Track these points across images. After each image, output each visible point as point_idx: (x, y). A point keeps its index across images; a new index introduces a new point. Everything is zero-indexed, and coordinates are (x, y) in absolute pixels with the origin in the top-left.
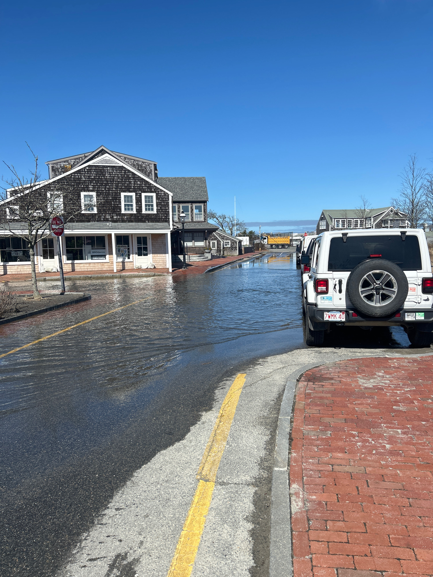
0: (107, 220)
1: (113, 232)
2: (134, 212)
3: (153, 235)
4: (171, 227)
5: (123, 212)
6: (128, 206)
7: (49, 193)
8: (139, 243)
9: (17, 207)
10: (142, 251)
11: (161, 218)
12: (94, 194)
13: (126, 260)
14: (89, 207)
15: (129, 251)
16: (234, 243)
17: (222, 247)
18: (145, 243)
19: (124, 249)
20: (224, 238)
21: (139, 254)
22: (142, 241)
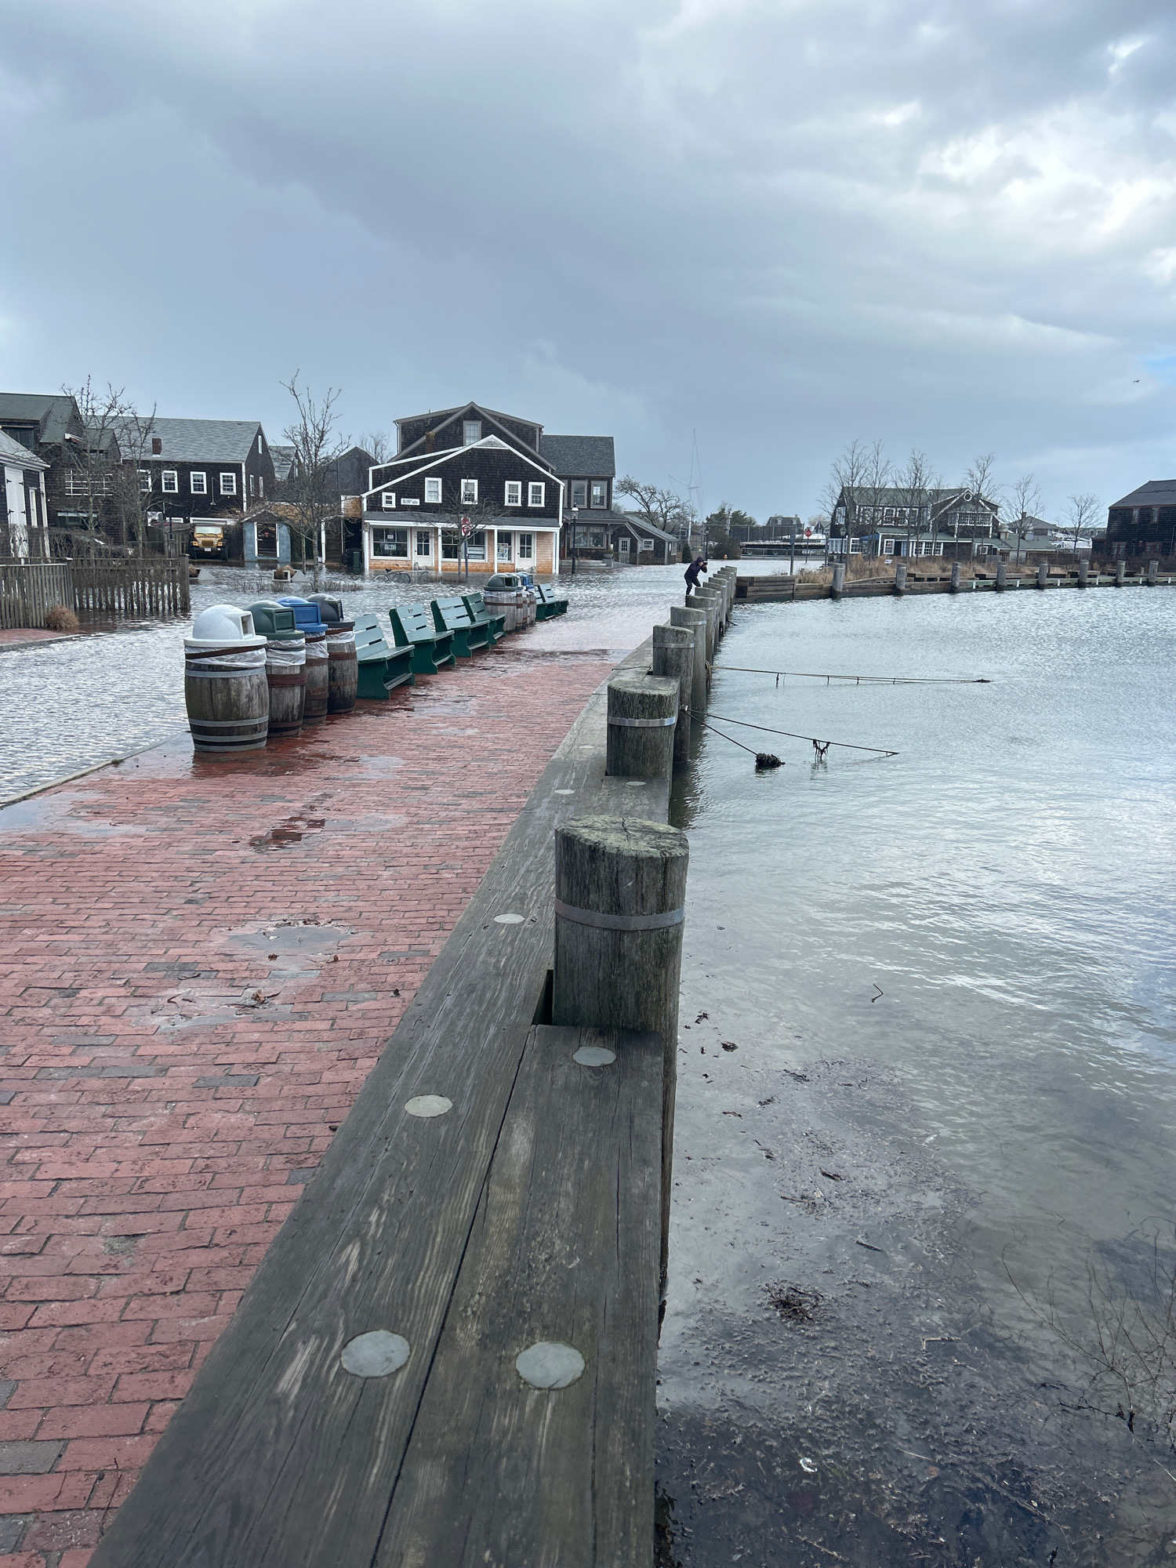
0: (489, 513)
1: (496, 528)
2: (520, 504)
3: (539, 533)
4: (561, 524)
5: (506, 504)
6: (513, 499)
7: (427, 479)
8: (522, 542)
9: (393, 495)
10: (525, 553)
11: (549, 513)
12: (476, 482)
13: (506, 561)
14: (470, 497)
15: (510, 551)
16: (660, 544)
17: (639, 550)
18: (529, 543)
19: (505, 548)
20: (644, 534)
21: (522, 555)
22: (526, 539)
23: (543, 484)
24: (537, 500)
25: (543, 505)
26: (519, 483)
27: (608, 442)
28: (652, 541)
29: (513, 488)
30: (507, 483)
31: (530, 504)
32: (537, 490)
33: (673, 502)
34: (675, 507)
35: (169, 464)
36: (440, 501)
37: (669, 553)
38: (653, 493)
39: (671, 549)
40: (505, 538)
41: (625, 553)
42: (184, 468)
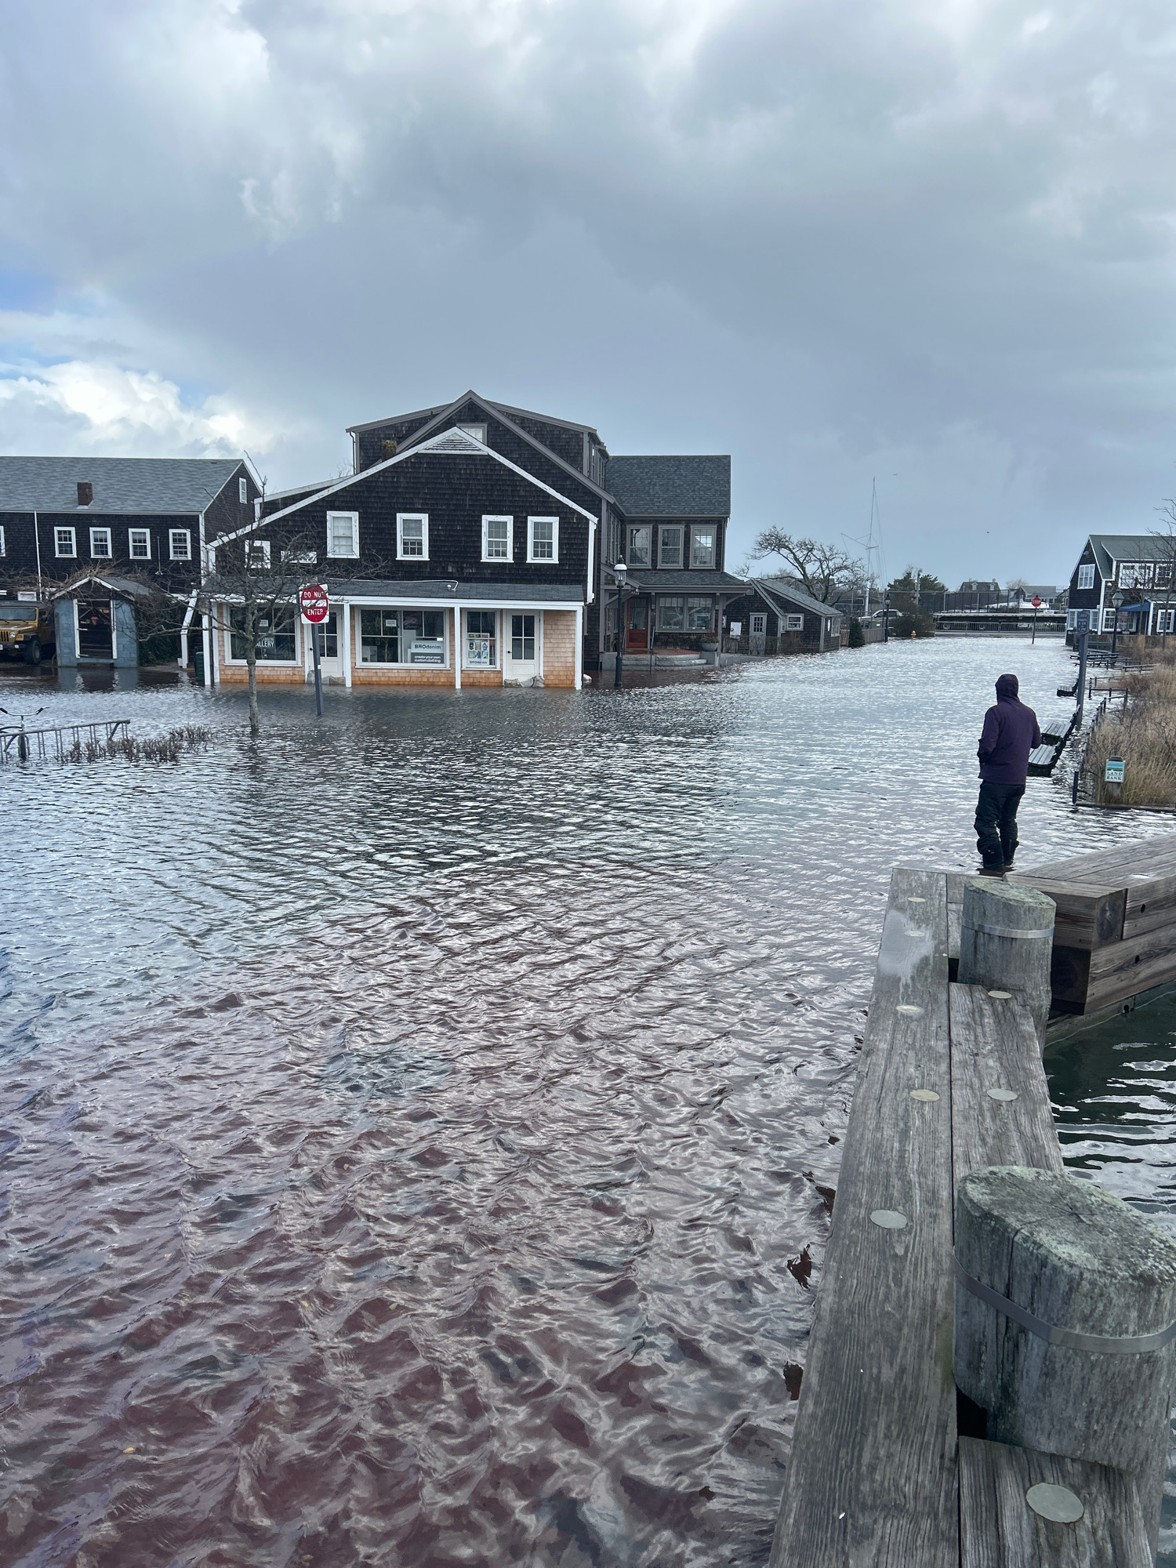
0: (450, 577)
1: (457, 604)
2: (510, 559)
3: (548, 613)
4: (590, 596)
5: (485, 559)
6: (498, 548)
7: (330, 514)
8: (516, 632)
9: (266, 545)
10: (523, 648)
11: (567, 574)
12: (424, 518)
13: (487, 666)
14: (413, 547)
15: (492, 647)
16: (813, 621)
17: (781, 631)
18: (530, 632)
19: (482, 642)
20: (788, 606)
21: (516, 655)
22: (523, 625)
23: (555, 521)
24: (543, 549)
25: (555, 560)
26: (509, 520)
27: (721, 465)
28: (801, 616)
29: (498, 529)
30: (486, 519)
31: (530, 559)
32: (543, 530)
33: (838, 561)
34: (840, 569)
35: (103, 520)
36: (356, 555)
37: (828, 634)
38: (810, 550)
39: (833, 627)
40: (480, 623)
41: (759, 636)
42: (120, 524)
